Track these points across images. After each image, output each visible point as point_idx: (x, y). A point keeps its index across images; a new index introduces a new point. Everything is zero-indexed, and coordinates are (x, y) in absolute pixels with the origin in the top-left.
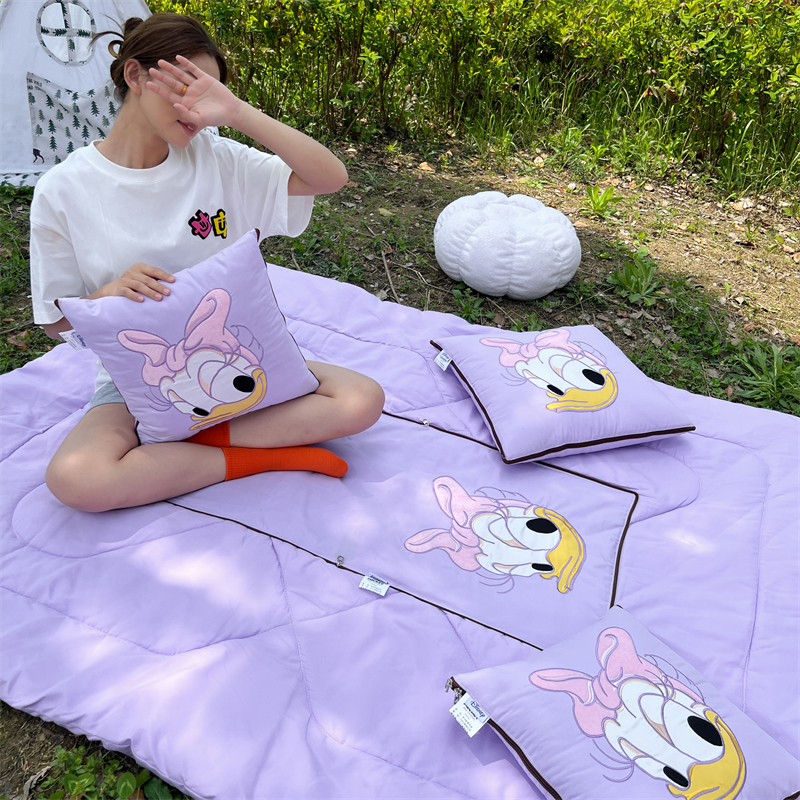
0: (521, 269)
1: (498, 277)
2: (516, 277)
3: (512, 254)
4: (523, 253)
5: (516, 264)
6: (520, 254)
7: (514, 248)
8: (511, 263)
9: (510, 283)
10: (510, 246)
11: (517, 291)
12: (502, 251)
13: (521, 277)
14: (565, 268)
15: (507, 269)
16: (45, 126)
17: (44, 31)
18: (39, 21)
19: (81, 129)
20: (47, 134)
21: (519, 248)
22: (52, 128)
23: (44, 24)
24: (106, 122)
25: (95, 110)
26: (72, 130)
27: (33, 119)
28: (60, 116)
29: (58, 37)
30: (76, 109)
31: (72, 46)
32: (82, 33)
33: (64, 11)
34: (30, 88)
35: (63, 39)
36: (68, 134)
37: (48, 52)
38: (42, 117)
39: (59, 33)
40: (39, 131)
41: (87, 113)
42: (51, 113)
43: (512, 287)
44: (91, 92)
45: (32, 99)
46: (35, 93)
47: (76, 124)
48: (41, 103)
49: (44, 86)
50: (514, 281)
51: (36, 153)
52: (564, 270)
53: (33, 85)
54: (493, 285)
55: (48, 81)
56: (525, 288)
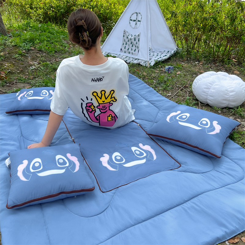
0: (211, 94)
1: (203, 96)
2: (209, 97)
3: (209, 89)
4: (213, 89)
5: (210, 92)
6: (212, 89)
7: (211, 87)
8: (208, 91)
9: (207, 99)
10: (209, 86)
11: (210, 102)
12: (206, 87)
13: (210, 97)
14: (231, 99)
15: (206, 93)
16: (125, 43)
17: (131, 20)
18: (131, 17)
19: (132, 45)
20: (125, 45)
21: (213, 87)
22: (126, 44)
23: (131, 19)
24: (137, 43)
25: (135, 40)
26: (130, 45)
27: (123, 41)
28: (128, 41)
29: (134, 22)
30: (131, 39)
31: (136, 24)
32: (139, 21)
33: (137, 15)
34: (124, 33)
35: (135, 22)
36: (129, 46)
37: (130, 25)
38: (125, 41)
39: (134, 21)
40: (123, 44)
41: (133, 41)
42: (127, 40)
43: (208, 100)
44: (135, 35)
45: (124, 36)
46: (125, 35)
47: (131, 43)
48: (125, 38)
49: (127, 33)
50: (208, 98)
51: (121, 49)
52: (231, 100)
53: (125, 33)
54: (201, 98)
55: (127, 32)
56: (212, 102)
